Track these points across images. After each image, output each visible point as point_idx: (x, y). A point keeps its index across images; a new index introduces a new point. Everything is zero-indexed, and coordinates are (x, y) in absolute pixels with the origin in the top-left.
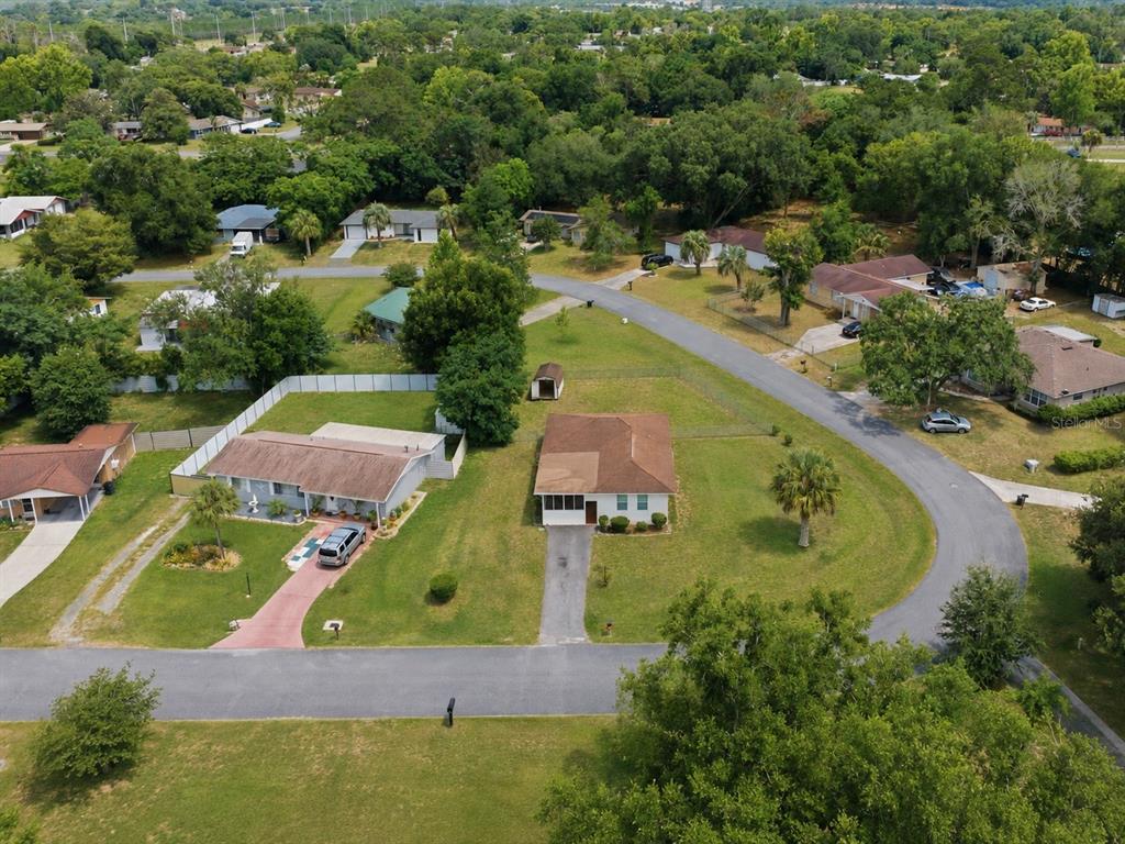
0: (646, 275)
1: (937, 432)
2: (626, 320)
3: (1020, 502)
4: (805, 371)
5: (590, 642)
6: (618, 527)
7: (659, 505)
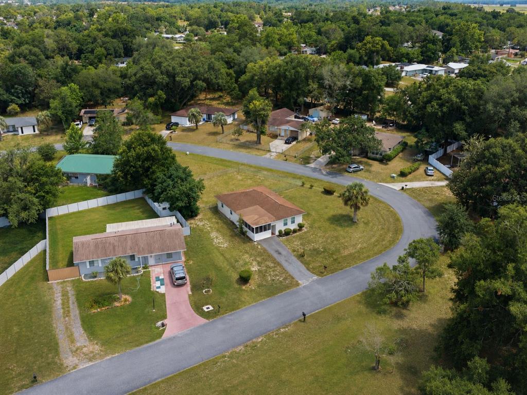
0: (171, 132)
1: (354, 172)
2: (188, 153)
3: (403, 188)
4: (286, 160)
5: (320, 277)
6: (287, 233)
7: (299, 219)
